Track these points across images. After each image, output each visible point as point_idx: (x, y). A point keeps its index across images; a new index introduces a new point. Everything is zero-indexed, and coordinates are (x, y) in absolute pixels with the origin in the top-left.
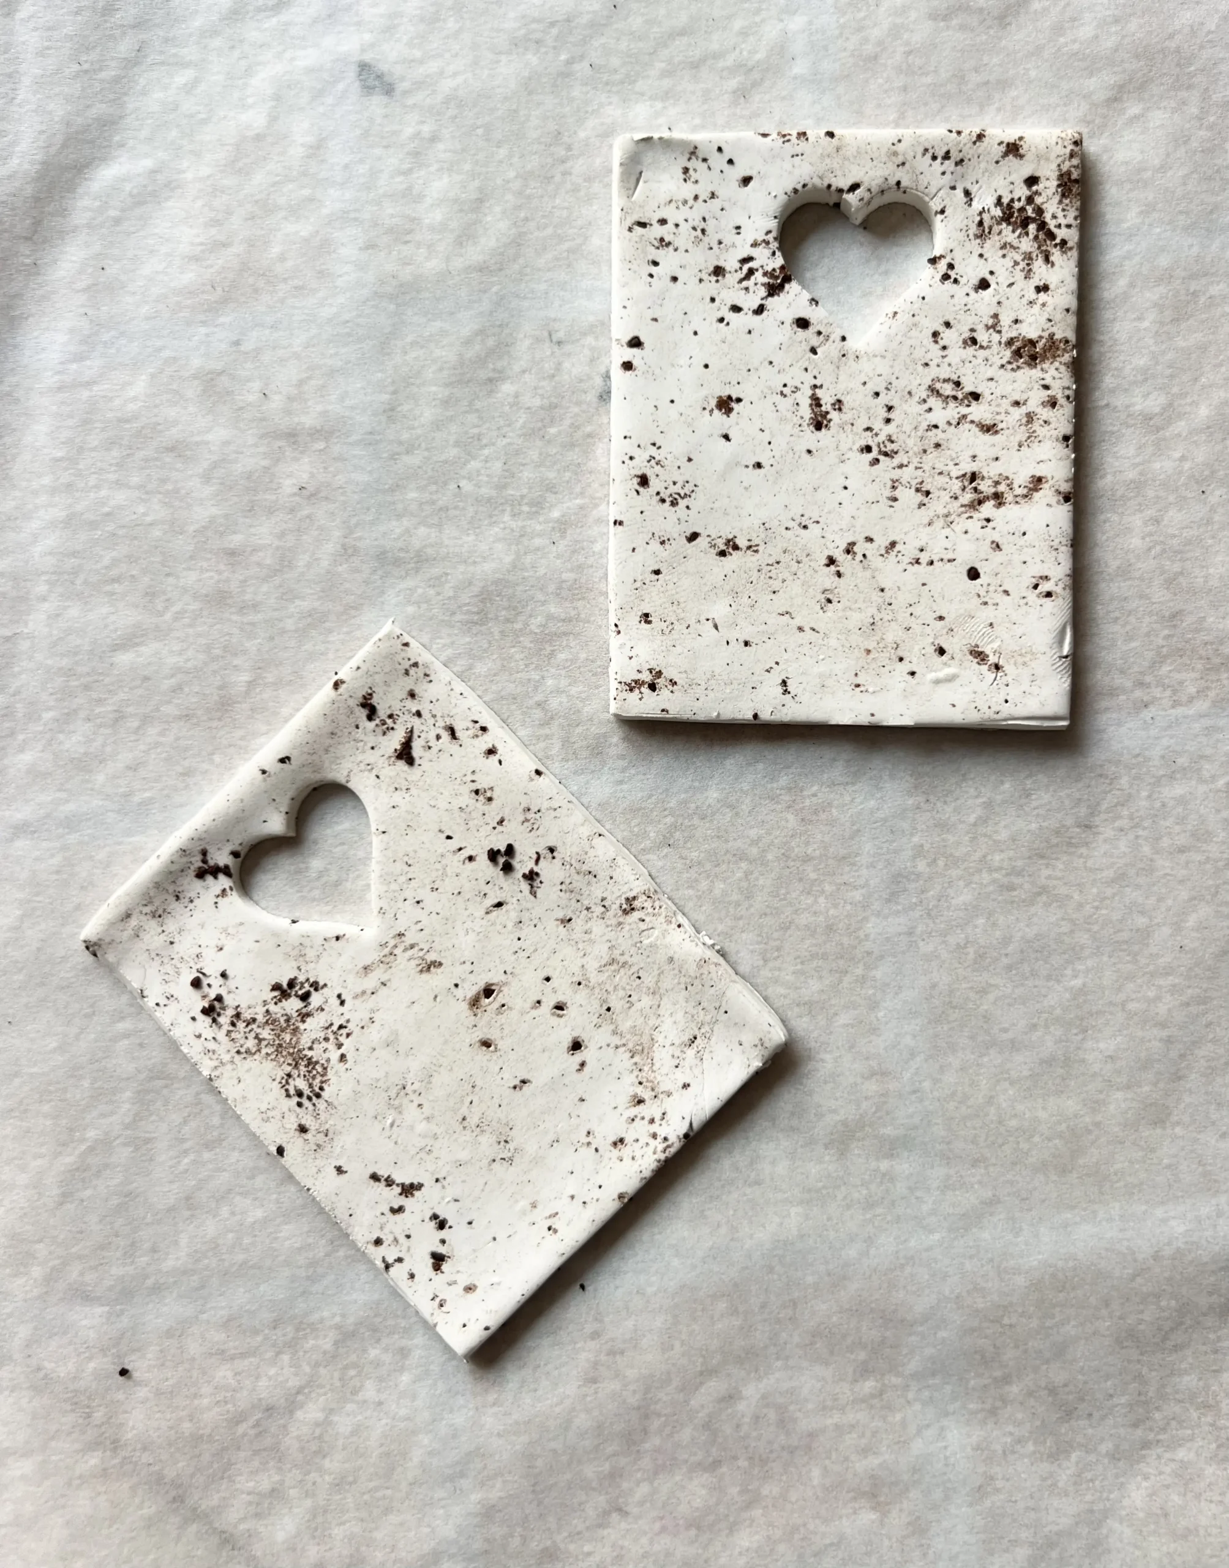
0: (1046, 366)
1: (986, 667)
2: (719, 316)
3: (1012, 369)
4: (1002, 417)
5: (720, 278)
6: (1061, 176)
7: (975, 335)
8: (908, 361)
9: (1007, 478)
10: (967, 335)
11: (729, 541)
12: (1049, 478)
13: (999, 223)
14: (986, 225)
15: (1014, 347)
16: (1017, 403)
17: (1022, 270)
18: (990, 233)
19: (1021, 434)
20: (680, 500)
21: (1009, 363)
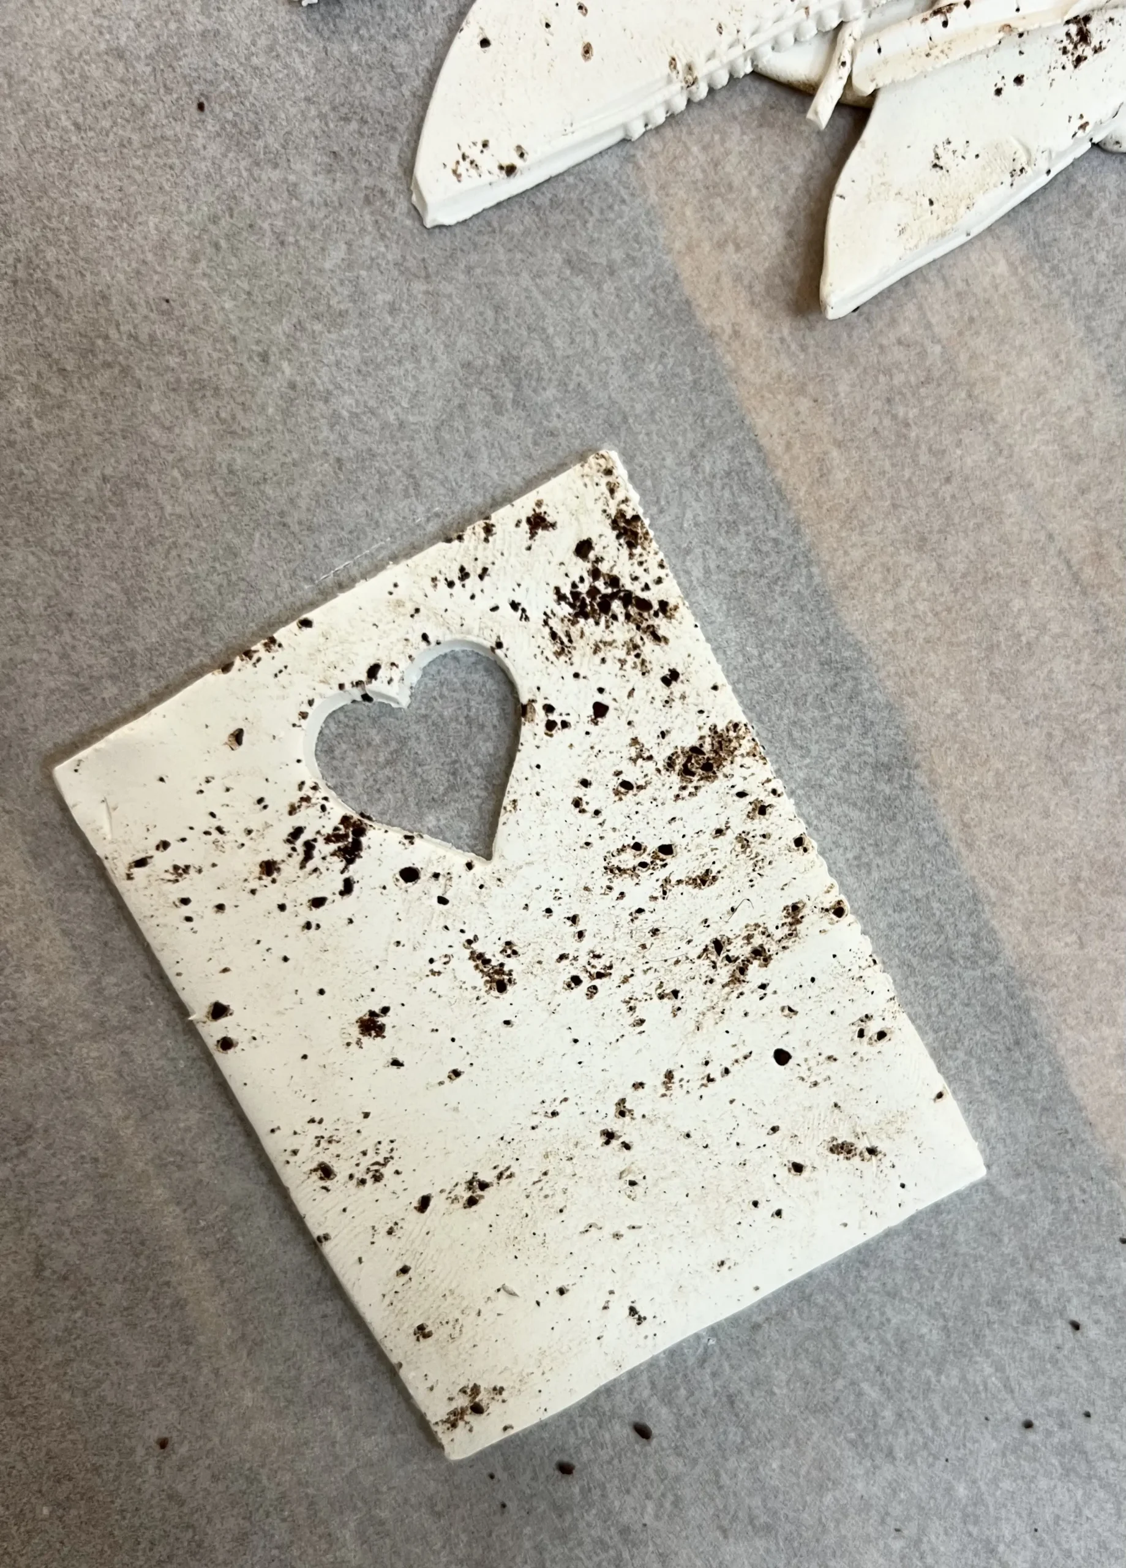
0: (727, 768)
1: (857, 1159)
2: (303, 922)
3: (691, 794)
4: (711, 857)
5: (275, 875)
6: (615, 524)
7: (623, 777)
8: (563, 853)
9: (757, 925)
10: (615, 782)
11: (471, 1183)
12: (805, 900)
13: (574, 623)
14: (561, 635)
15: (677, 768)
16: (719, 832)
17: (635, 667)
18: (570, 641)
19: (745, 864)
20: (383, 1170)
21: (684, 788)
